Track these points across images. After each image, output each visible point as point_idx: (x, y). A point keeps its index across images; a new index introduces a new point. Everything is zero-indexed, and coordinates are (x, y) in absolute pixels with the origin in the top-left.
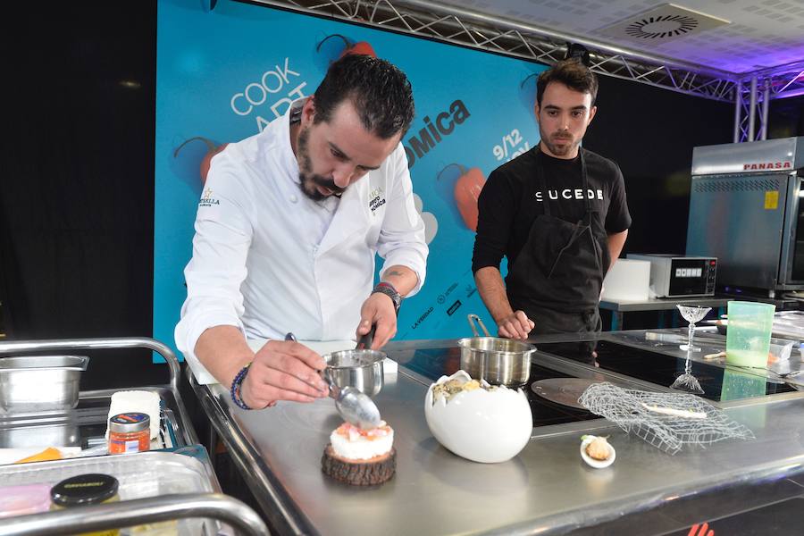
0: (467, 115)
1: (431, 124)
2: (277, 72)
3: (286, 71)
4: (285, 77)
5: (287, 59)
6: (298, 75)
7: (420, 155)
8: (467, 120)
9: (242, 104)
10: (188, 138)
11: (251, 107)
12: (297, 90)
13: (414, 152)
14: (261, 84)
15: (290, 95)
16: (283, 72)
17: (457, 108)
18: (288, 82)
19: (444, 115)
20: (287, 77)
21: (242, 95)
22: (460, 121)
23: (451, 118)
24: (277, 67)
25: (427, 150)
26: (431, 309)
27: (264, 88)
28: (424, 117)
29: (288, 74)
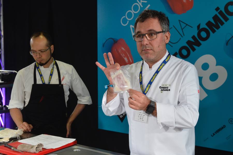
1: (221, 11)
2: (138, 3)
3: (141, 1)
4: (141, 4)
6: (146, 2)
7: (214, 31)
9: (125, 21)
10: (107, 39)
11: (128, 21)
13: (210, 31)
14: (131, 10)
16: (140, 2)
18: (142, 7)
19: (230, 4)
20: (142, 4)
21: (124, 17)
24: (138, 1)
25: (218, 27)
26: (224, 127)
27: (133, 12)
28: (216, 7)
29: (142, 2)
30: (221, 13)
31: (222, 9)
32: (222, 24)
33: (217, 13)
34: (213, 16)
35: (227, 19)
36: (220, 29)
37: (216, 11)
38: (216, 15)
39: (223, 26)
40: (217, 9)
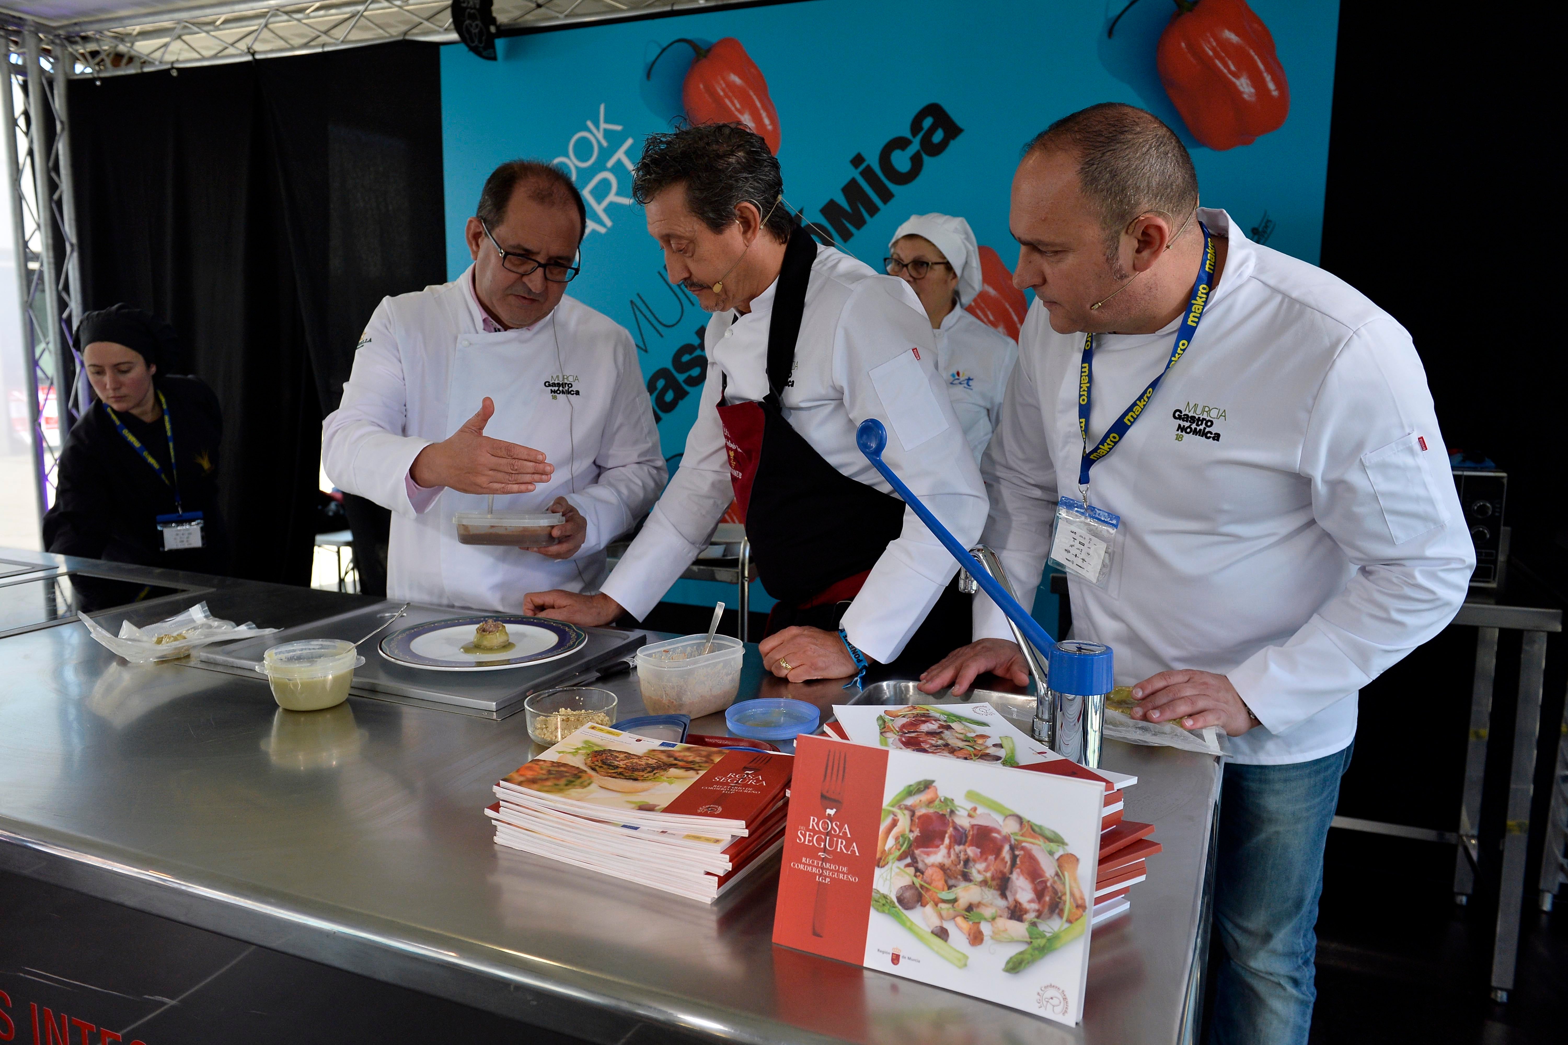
0: (953, 131)
1: (868, 167)
2: (592, 133)
3: (603, 126)
4: (600, 136)
5: (602, 108)
6: (618, 128)
8: (953, 144)
12: (620, 154)
14: (567, 156)
15: (610, 164)
16: (598, 129)
17: (928, 122)
18: (605, 144)
19: (900, 143)
20: (604, 136)
22: (935, 150)
23: (915, 146)
24: (589, 123)
25: (859, 223)
27: (572, 162)
28: (852, 156)
29: (605, 130)
30: (868, 174)
31: (873, 160)
32: (873, 210)
33: (855, 174)
34: (843, 185)
35: (886, 196)
36: (864, 228)
37: (851, 167)
38: (853, 181)
39: (878, 216)
40: (857, 160)
